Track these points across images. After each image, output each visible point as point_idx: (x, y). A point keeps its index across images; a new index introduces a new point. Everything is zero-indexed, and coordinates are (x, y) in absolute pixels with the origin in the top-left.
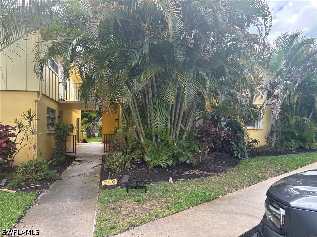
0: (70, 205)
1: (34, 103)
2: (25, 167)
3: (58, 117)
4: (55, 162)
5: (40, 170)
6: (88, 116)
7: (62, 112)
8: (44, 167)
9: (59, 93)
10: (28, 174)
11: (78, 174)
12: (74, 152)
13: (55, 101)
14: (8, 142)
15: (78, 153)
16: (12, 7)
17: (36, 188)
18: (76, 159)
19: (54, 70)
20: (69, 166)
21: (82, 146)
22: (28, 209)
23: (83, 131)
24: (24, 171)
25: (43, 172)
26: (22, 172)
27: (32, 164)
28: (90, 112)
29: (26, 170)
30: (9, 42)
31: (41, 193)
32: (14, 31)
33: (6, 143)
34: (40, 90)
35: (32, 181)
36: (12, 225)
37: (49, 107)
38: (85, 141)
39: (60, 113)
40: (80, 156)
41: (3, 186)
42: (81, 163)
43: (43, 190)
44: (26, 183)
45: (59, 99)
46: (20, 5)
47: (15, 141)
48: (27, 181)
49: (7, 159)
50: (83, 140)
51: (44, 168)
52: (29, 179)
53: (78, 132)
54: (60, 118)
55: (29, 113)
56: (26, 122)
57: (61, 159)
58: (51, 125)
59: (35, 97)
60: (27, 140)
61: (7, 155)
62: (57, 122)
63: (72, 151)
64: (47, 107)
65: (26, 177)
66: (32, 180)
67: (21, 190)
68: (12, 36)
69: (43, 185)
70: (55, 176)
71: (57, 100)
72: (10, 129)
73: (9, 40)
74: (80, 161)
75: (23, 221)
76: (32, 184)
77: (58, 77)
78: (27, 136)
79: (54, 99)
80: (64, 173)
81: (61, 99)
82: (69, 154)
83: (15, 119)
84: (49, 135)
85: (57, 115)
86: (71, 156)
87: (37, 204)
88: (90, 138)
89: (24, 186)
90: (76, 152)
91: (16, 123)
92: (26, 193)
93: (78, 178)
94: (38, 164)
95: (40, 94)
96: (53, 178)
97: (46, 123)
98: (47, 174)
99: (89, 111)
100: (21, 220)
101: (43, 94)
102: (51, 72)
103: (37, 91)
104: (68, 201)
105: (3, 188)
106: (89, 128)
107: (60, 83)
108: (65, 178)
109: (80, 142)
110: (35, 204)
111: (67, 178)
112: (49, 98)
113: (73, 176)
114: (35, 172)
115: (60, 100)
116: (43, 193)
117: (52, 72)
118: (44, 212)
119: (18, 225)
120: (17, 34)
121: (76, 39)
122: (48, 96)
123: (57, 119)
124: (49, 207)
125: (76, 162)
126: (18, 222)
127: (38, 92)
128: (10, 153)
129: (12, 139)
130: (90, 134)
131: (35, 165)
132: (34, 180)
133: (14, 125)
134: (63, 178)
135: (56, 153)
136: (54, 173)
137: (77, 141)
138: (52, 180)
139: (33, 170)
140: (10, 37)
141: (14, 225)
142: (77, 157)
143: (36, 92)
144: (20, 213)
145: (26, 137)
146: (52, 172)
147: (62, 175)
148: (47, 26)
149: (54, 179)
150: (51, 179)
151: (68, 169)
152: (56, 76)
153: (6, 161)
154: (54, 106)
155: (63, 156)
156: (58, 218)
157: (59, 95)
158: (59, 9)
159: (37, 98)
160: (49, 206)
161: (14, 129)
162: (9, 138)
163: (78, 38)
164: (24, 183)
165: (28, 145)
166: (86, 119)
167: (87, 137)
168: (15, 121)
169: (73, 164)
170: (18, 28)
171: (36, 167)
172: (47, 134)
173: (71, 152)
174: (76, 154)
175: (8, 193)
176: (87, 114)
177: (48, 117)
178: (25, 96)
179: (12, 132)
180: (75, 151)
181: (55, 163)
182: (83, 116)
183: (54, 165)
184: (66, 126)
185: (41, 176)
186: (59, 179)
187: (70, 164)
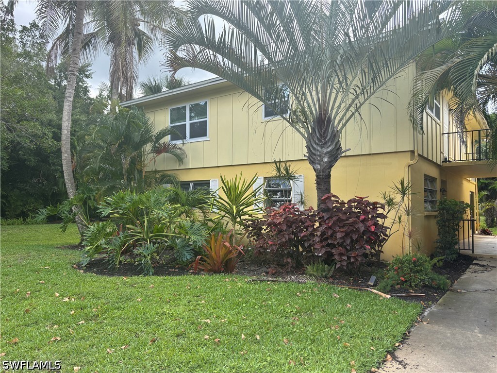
0: (481, 337)
1: (407, 169)
2: (401, 263)
3: (441, 189)
4: (440, 262)
5: (421, 270)
6: (489, 188)
7: (446, 181)
8: (427, 267)
9: (442, 151)
10: (405, 275)
11: (485, 289)
12: (469, 250)
13: (436, 164)
14: (376, 224)
15: (477, 251)
16: (381, 36)
17: (418, 298)
18: (475, 262)
19: (433, 115)
20: (464, 271)
21: (482, 240)
22: (412, 326)
23: (480, 215)
24: (399, 268)
25: (426, 275)
26: (396, 270)
27: (410, 261)
28: (493, 181)
29: (402, 268)
30: (377, 85)
31: (427, 307)
32: (384, 67)
33: (374, 226)
34: (416, 149)
35: (410, 286)
36: (395, 344)
37: (427, 174)
38: (485, 232)
39: (443, 183)
40: (481, 258)
41: (372, 286)
42: (485, 269)
43: (430, 303)
44: (402, 287)
45: (442, 160)
46: (391, 29)
47: (383, 223)
48: (403, 285)
49: (375, 249)
50: (482, 230)
51: (427, 269)
52: (406, 281)
53: (473, 216)
54: (443, 191)
55: (402, 184)
56: (398, 198)
57: (450, 258)
58: (430, 202)
59: (407, 160)
60: (400, 223)
61: (375, 243)
62: (438, 197)
63: (467, 247)
64: (425, 175)
65: (403, 279)
66: (411, 284)
67: (397, 296)
68: (380, 76)
69: (427, 295)
70: (445, 284)
71: (439, 162)
72: (378, 207)
73: (377, 82)
74: (483, 266)
75: (410, 343)
76: (411, 291)
77: (440, 126)
78: (400, 218)
79: (435, 160)
80: (457, 282)
81: (445, 160)
82: (461, 252)
83: (384, 193)
84: (427, 217)
85: (438, 186)
86: (466, 256)
87: (425, 323)
88: (493, 227)
89: (399, 291)
90: (473, 250)
91: (385, 198)
92: (405, 302)
93: (487, 295)
94: (418, 261)
95: (416, 154)
96: (442, 287)
97: (423, 199)
98: (433, 279)
99: (490, 178)
100: (405, 341)
101: (419, 155)
102: (429, 118)
103: (411, 151)
104: (476, 331)
105: (373, 289)
106: (491, 209)
107: (443, 134)
108: (463, 291)
109: (477, 233)
110: (421, 321)
111: (465, 291)
112: (426, 159)
113: (476, 291)
114: (414, 273)
115: (443, 162)
116: (430, 307)
117: (432, 118)
118: (438, 338)
119: (403, 346)
120: (388, 72)
121: (487, 54)
122: (426, 157)
123: (439, 193)
124: (445, 333)
125: (476, 267)
126: (402, 342)
127: (413, 152)
128: (379, 241)
129: (380, 221)
130: (493, 220)
131: (414, 262)
132: (413, 284)
133: (383, 201)
134: (459, 291)
135: (441, 248)
136: (443, 279)
137: (471, 231)
138: (441, 290)
139: (411, 269)
140: (378, 78)
141: (397, 344)
142: (476, 259)
143: (410, 153)
144: (402, 329)
145: (397, 219)
146: (441, 277)
147: (454, 284)
148: (432, 48)
149: (444, 289)
150: (438, 288)
151: (463, 277)
152: (437, 125)
153: (373, 251)
154: (434, 172)
155: (452, 254)
156: (464, 354)
157: (442, 154)
158: (452, 14)
159: (411, 161)
160: (443, 331)
161: (383, 207)
162: (378, 219)
163: (490, 50)
164: (399, 286)
165: (401, 231)
166: (485, 193)
167: (487, 225)
168: (383, 196)
169: (471, 270)
170: (388, 63)
171: (416, 266)
172: (425, 216)
173: (464, 249)
174: (473, 252)
175: (381, 296)
176: (485, 184)
177: (426, 190)
178: (394, 160)
179: (380, 211)
180: (471, 248)
181: (441, 264)
182: (481, 188)
183: (440, 267)
184: (456, 205)
185: (423, 280)
186: (451, 290)
187: (466, 270)
